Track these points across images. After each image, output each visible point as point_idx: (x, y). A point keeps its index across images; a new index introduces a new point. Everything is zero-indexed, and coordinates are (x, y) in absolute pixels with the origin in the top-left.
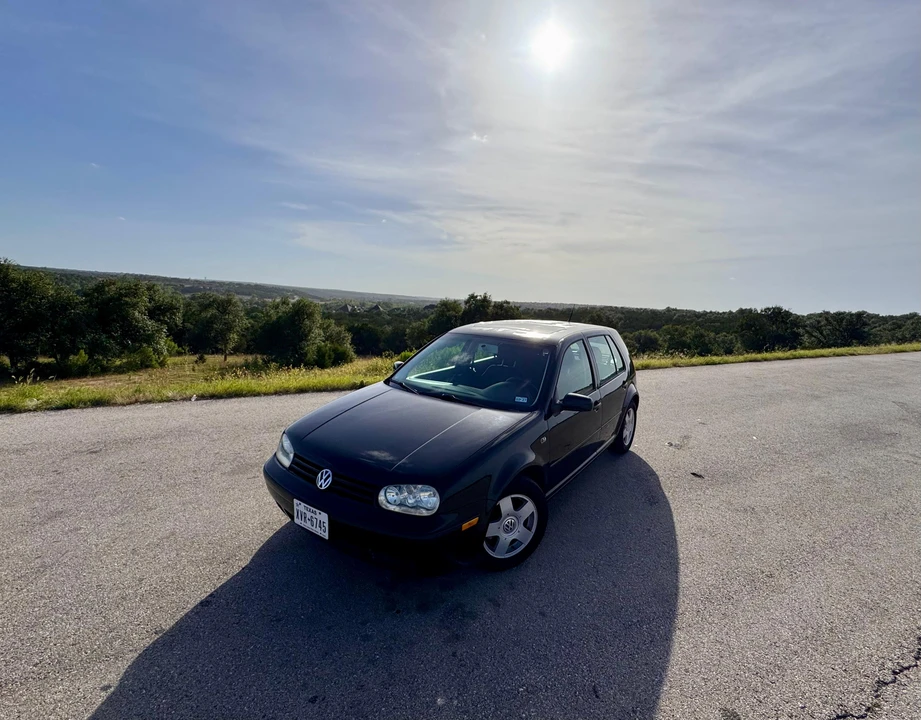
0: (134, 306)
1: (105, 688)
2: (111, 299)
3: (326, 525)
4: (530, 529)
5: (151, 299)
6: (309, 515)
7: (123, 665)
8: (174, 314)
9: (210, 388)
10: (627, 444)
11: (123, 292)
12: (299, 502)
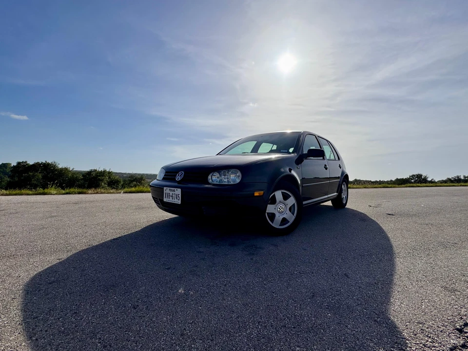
0: (102, 180)
1: (59, 259)
2: (94, 177)
3: (180, 196)
4: (293, 214)
5: (109, 178)
6: (171, 193)
7: (70, 254)
8: (118, 184)
9: (130, 190)
10: (344, 203)
11: (98, 174)
12: (166, 188)
